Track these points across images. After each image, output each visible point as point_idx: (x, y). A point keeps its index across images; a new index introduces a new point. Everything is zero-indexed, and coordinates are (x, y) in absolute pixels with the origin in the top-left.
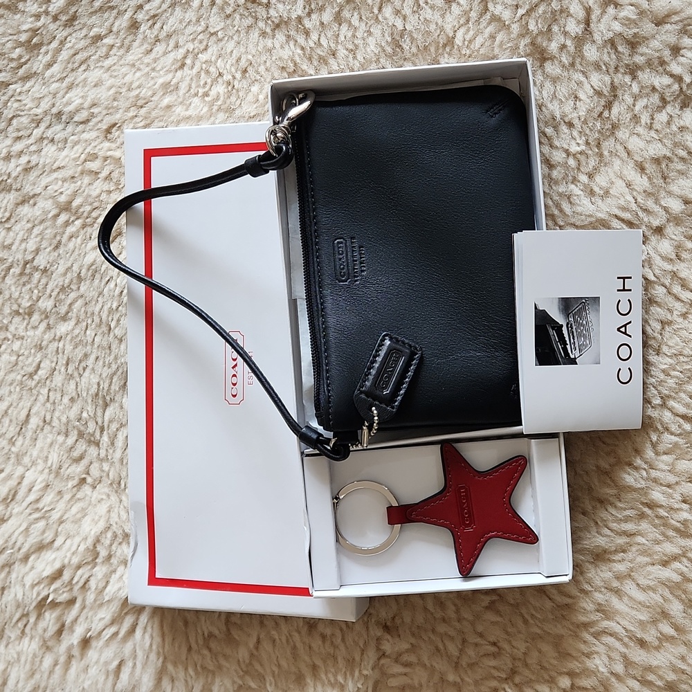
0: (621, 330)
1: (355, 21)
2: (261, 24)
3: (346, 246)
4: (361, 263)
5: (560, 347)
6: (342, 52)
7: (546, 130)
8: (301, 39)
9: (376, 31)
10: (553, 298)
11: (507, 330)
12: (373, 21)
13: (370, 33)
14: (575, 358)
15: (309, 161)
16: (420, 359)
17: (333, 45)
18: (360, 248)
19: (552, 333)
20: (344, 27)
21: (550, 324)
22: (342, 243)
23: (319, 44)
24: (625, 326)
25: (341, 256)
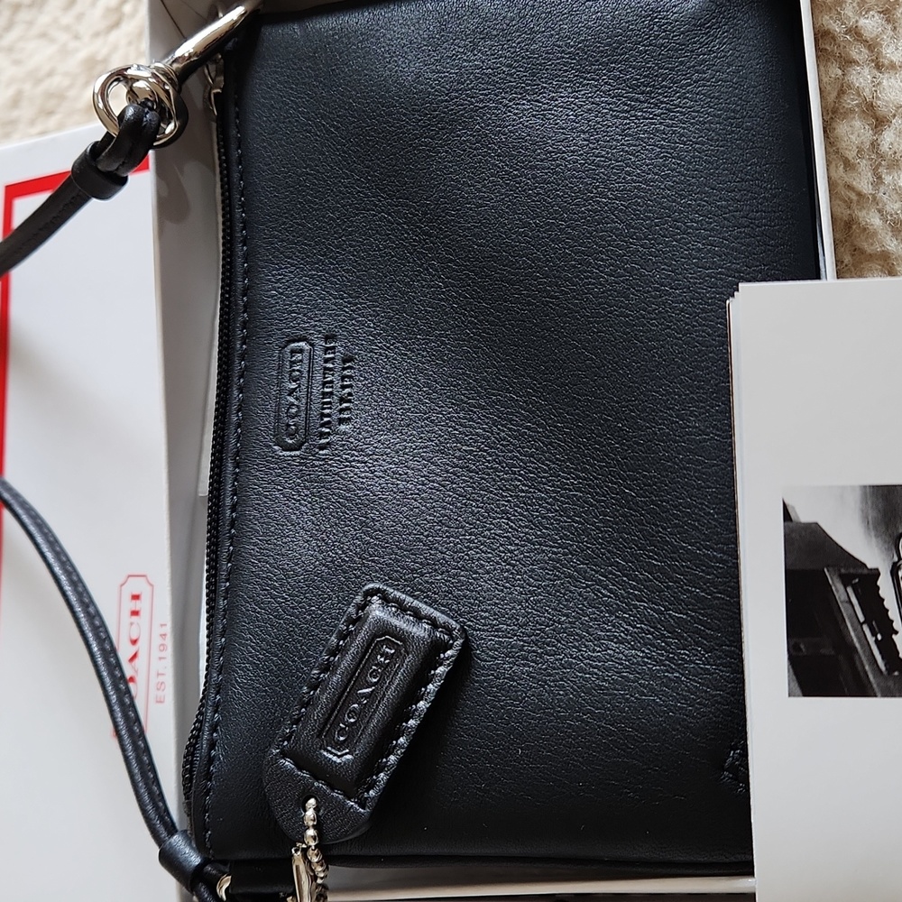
3: (311, 359)
4: (342, 400)
5: (871, 640)
7: (862, 22)
10: (843, 488)
11: (713, 584)
15: (240, 156)
16: (454, 662)
18: (344, 361)
19: (844, 595)
21: (835, 566)
22: (301, 351)
25: (293, 385)
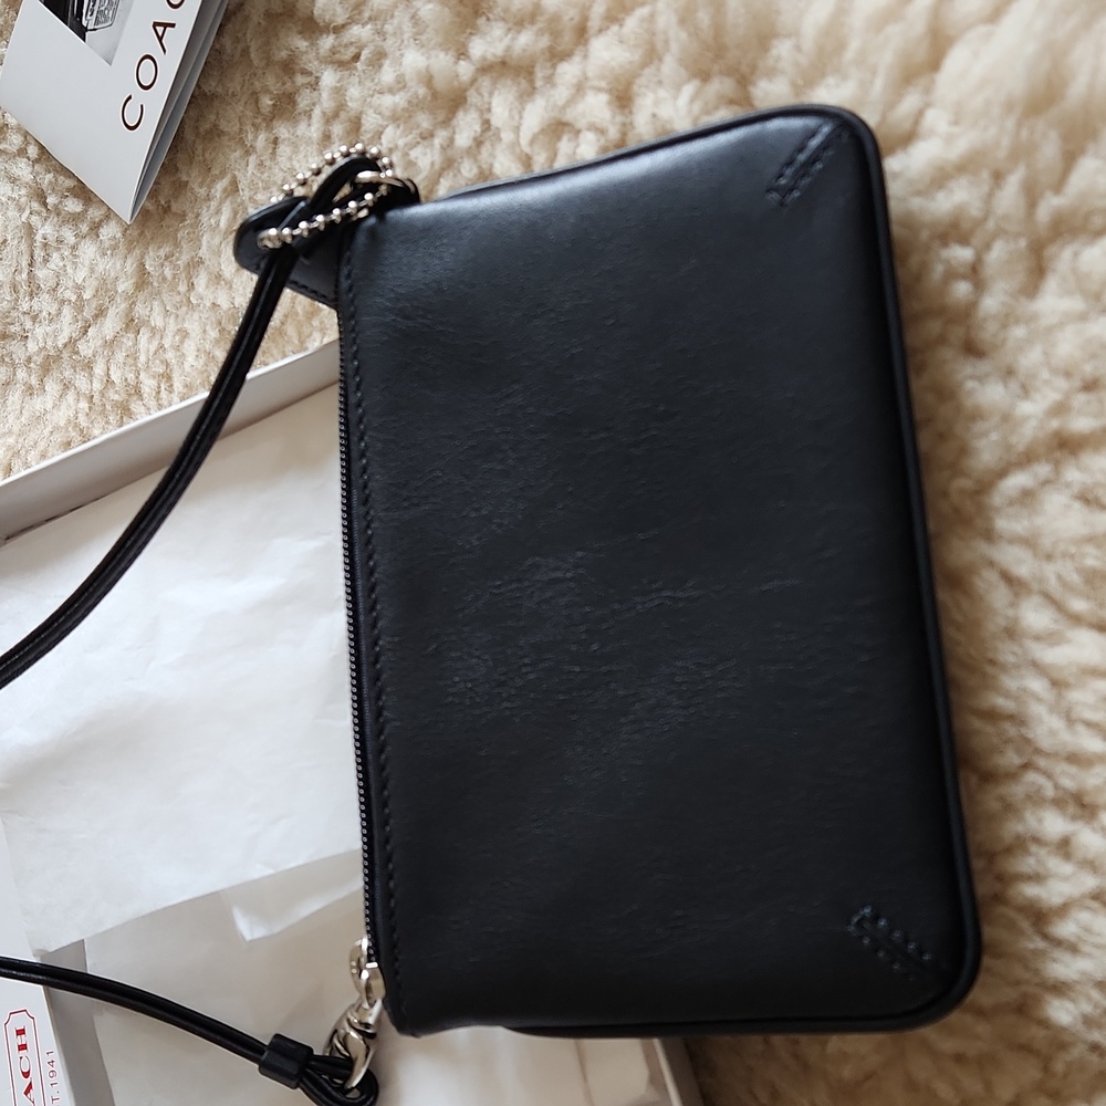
0: (158, 28)
1: (157, 320)
2: (21, 374)
6: (148, 385)
8: (81, 381)
9: (193, 326)
12: (184, 309)
13: (184, 334)
14: (86, 30)
17: (131, 376)
20: (144, 337)
23: (109, 382)
24: (166, 25)
